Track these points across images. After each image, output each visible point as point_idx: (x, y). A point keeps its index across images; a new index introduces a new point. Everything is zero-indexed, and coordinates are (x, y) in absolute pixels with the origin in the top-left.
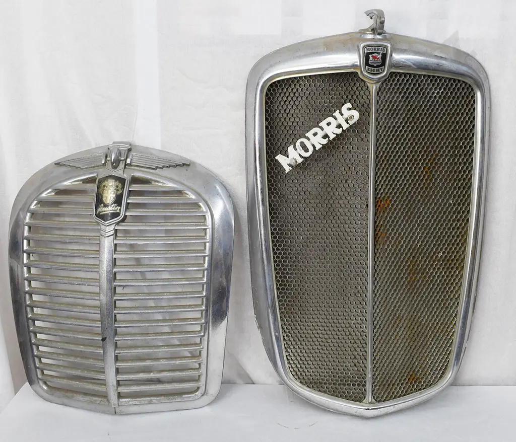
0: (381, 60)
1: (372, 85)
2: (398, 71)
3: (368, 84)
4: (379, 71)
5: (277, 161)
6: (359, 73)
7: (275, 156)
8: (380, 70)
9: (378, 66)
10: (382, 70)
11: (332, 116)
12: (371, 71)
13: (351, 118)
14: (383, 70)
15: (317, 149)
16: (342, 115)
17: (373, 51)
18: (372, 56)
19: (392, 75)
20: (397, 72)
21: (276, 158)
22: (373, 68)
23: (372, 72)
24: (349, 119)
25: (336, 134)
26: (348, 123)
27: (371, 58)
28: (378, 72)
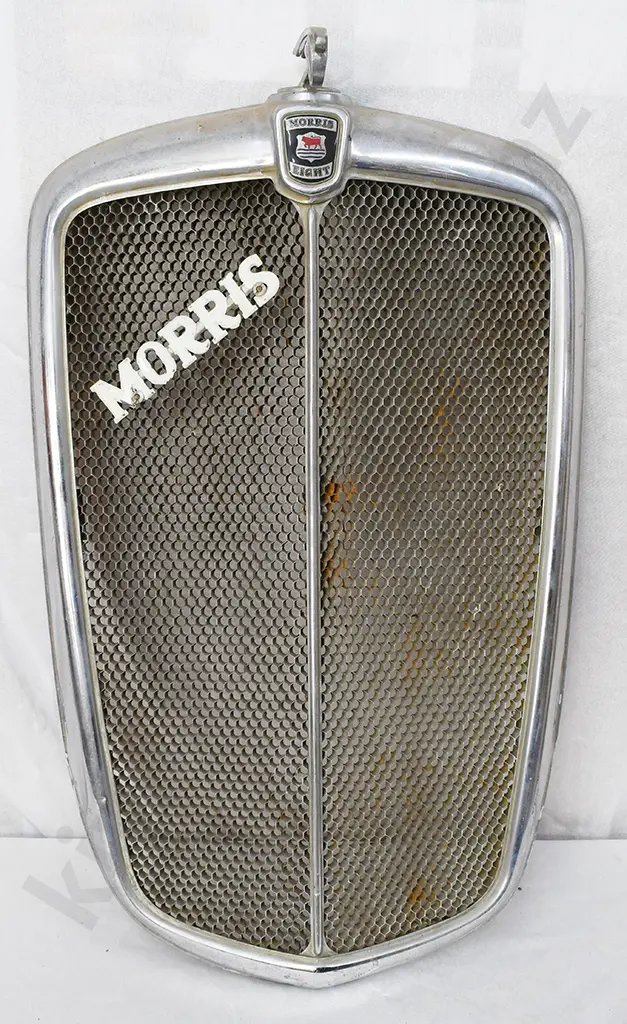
0: (324, 147)
1: (305, 208)
2: (368, 177)
3: (297, 207)
4: (321, 175)
5: (93, 395)
6: (275, 181)
7: (89, 385)
8: (323, 172)
9: (316, 163)
10: (327, 173)
11: (218, 287)
12: (302, 174)
13: (259, 289)
14: (330, 171)
15: (185, 366)
16: (240, 283)
17: (306, 127)
18: (304, 139)
19: (353, 188)
20: (366, 181)
21: (93, 389)
22: (307, 168)
23: (305, 177)
24: (255, 291)
25: (228, 330)
26: (253, 302)
27: (301, 144)
28: (318, 177)
